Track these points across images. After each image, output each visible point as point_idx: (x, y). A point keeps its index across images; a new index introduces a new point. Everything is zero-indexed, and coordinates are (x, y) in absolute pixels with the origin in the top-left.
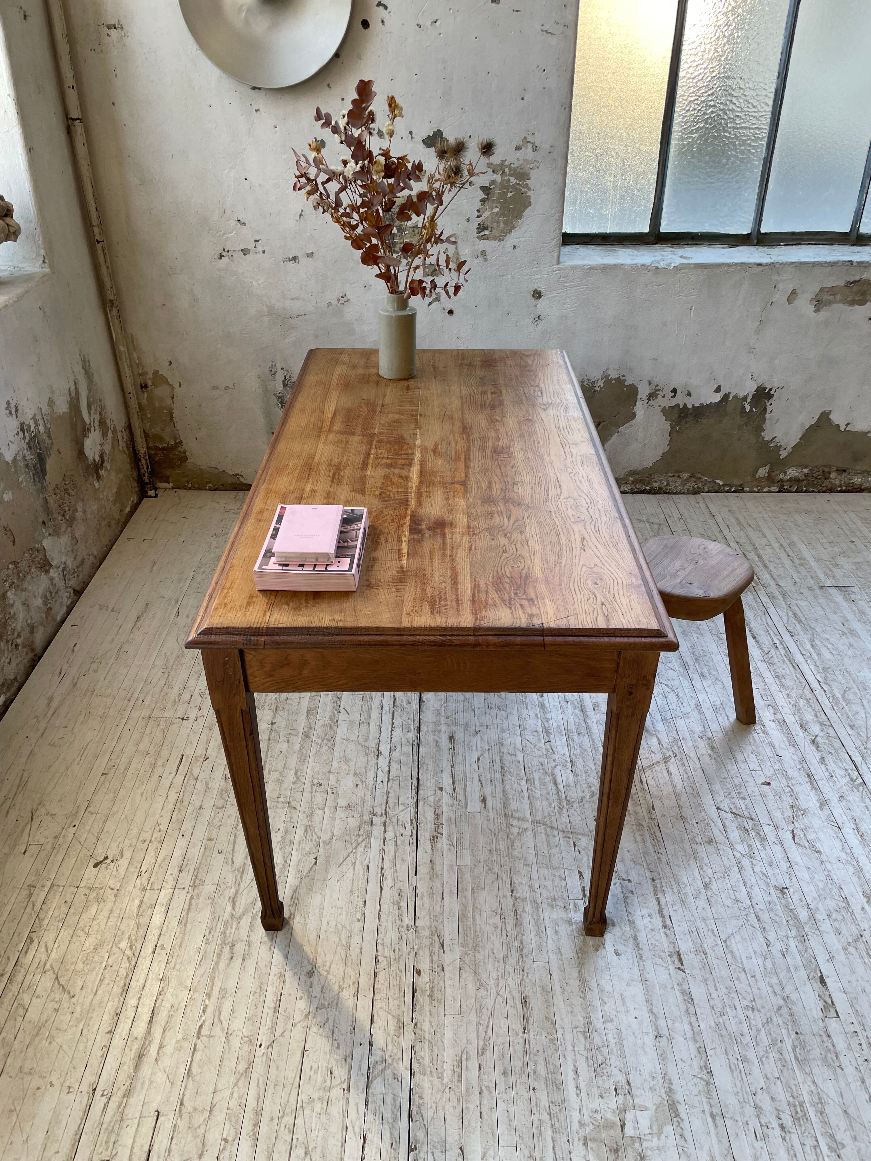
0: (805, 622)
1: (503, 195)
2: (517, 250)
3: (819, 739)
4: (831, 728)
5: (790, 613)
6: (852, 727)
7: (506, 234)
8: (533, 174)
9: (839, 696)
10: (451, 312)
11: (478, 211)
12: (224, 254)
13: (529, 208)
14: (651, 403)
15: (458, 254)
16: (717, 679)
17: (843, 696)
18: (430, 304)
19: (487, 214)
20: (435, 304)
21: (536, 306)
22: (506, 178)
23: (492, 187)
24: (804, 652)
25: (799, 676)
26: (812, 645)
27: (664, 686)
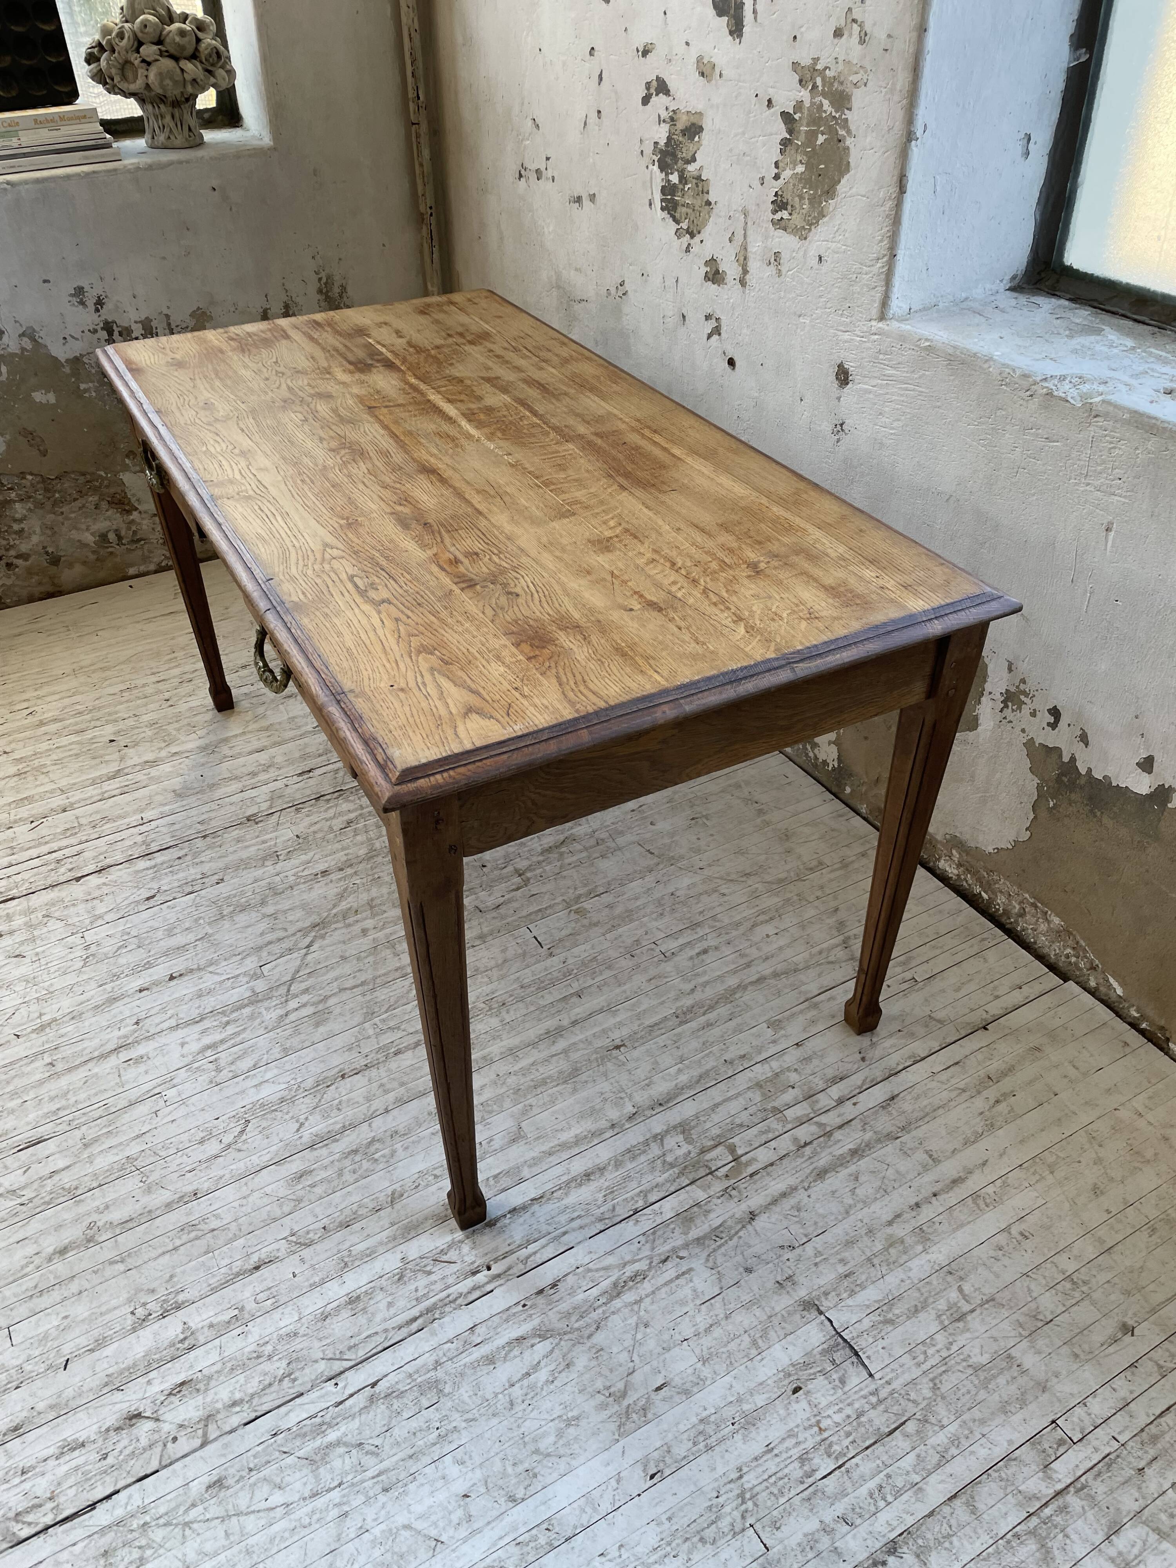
0: (617, 1303)
1: (812, 136)
2: (825, 267)
3: (144, 1427)
4: (197, 1442)
5: (642, 1266)
6: (218, 1484)
7: (810, 225)
8: (858, 98)
9: (332, 1436)
10: (731, 362)
11: (777, 166)
12: (523, 172)
13: (846, 177)
14: (1008, 712)
15: (746, 249)
16: (299, 1200)
17: (338, 1443)
18: (709, 336)
19: (787, 174)
20: (715, 337)
21: (839, 399)
22: (818, 99)
23: (797, 116)
24: (481, 1330)
25: (379, 1339)
26: (520, 1340)
27: (239, 1129)
